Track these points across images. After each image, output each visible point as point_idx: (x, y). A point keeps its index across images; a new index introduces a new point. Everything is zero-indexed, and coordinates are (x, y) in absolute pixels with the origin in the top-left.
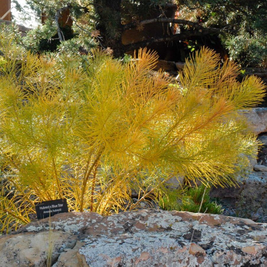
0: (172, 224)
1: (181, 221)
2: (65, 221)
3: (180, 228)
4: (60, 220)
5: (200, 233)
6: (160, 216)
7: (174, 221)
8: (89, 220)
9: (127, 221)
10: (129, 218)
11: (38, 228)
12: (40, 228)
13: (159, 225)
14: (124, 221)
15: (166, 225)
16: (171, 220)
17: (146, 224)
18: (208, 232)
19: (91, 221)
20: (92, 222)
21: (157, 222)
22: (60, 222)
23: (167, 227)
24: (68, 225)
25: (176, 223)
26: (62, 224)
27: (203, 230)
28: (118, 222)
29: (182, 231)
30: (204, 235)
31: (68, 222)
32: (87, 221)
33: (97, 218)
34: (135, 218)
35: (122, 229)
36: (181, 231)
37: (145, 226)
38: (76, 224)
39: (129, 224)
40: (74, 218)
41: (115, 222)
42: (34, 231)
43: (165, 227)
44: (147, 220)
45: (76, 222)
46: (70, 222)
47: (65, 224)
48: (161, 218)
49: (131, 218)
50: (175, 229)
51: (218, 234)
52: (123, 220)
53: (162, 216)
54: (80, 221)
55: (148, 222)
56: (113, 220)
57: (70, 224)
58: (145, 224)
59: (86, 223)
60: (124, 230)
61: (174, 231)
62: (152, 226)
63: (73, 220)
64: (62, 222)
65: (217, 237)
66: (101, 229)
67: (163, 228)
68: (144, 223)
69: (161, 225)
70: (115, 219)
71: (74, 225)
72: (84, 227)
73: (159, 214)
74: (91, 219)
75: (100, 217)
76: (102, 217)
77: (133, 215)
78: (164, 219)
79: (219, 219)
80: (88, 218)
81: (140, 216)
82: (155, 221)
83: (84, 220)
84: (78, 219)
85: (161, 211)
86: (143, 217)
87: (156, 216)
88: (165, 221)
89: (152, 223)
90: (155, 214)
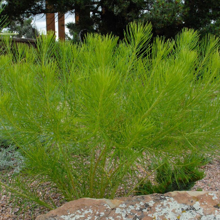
0: (180, 216)
1: (187, 210)
2: (74, 215)
4: (69, 213)
6: (166, 205)
7: (181, 211)
8: (98, 213)
9: (136, 214)
10: (137, 209)
14: (132, 214)
15: (174, 217)
16: (177, 210)
17: (155, 218)
19: (99, 215)
20: (101, 216)
21: (165, 214)
22: (69, 216)
23: (175, 219)
25: (184, 213)
28: (127, 216)
31: (76, 216)
33: (105, 210)
34: (143, 209)
39: (137, 217)
40: (82, 210)
41: (124, 215)
44: (155, 211)
45: (84, 216)
46: (78, 217)
48: (167, 207)
49: (139, 209)
52: (131, 212)
53: (168, 205)
54: (89, 215)
55: (156, 215)
56: (121, 213)
58: (153, 217)
64: (71, 216)
68: (153, 215)
70: (123, 212)
73: (165, 203)
74: (100, 212)
75: (108, 209)
76: (110, 208)
77: (140, 205)
78: (171, 209)
79: (217, 198)
80: (97, 210)
81: (147, 206)
82: (163, 213)
83: (92, 214)
84: (86, 212)
85: (166, 198)
86: (151, 208)
87: (162, 205)
88: (172, 211)
89: (160, 215)
90: (161, 202)
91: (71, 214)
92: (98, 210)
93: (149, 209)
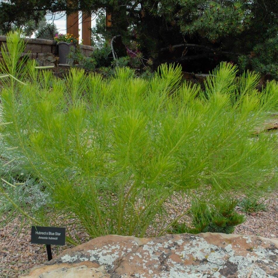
0: (208, 255)
1: (217, 250)
2: (100, 250)
3: (216, 260)
4: (96, 248)
5: (236, 267)
6: (195, 245)
7: (210, 251)
8: (125, 249)
9: (163, 252)
10: (165, 247)
11: (73, 258)
12: (75, 258)
13: (195, 256)
14: (159, 251)
15: (202, 256)
16: (206, 249)
18: (245, 266)
19: (126, 251)
20: (128, 252)
21: (193, 252)
22: (96, 251)
23: (203, 258)
24: (103, 255)
25: (212, 253)
26: (97, 254)
27: (240, 264)
28: (154, 253)
29: (218, 264)
30: (241, 269)
31: (103, 251)
32: (122, 250)
33: (133, 247)
34: (171, 247)
35: (157, 261)
37: (181, 258)
38: (111, 254)
39: (165, 254)
40: (109, 245)
41: (151, 252)
42: (68, 262)
43: (201, 259)
44: (183, 249)
45: (111, 252)
46: (105, 252)
47: (100, 254)
48: (196, 247)
49: (167, 247)
50: (211, 261)
51: (254, 267)
52: (158, 249)
53: (197, 245)
54: (116, 251)
55: (183, 253)
56: (148, 250)
57: (105, 255)
58: (181, 255)
59: (122, 253)
60: (160, 263)
61: (210, 263)
62: (188, 258)
63: (108, 249)
64: (98, 251)
65: (254, 272)
66: (136, 262)
67: (199, 261)
68: (180, 253)
69: (197, 257)
70: (151, 249)
71: (109, 256)
72: (120, 257)
73: (194, 242)
74: (127, 248)
75: (136, 245)
76: (138, 245)
77: (169, 243)
78: (200, 249)
79: (251, 241)
80: (124, 246)
81: (175, 244)
82: (191, 252)
83: (120, 249)
84: (113, 247)
85: (196, 237)
86: (179, 246)
87: (191, 244)
88: (201, 251)
89: (188, 254)
90: (191, 242)
91: (98, 249)
92: (126, 246)
93: (178, 247)
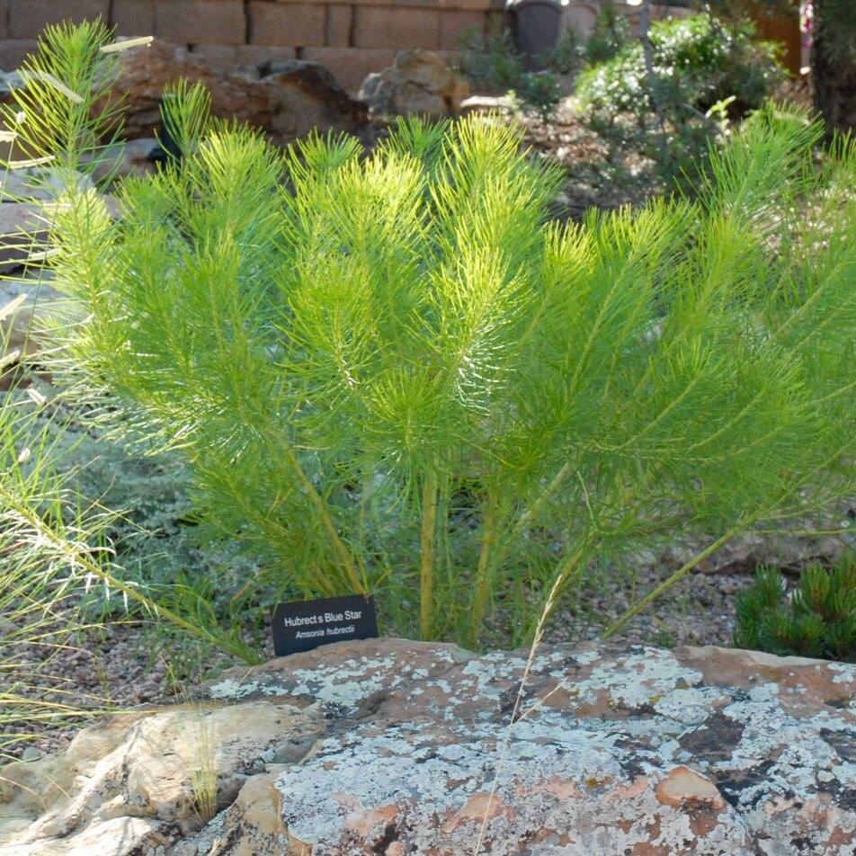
0: (661, 695)
1: (699, 685)
2: (333, 669)
3: (680, 710)
4: (322, 666)
5: (739, 729)
6: (634, 667)
7: (674, 685)
8: (408, 668)
9: (521, 680)
10: (533, 668)
11: (244, 687)
12: (250, 688)
13: (615, 695)
14: (510, 678)
15: (641, 696)
16: (663, 680)
17: (576, 693)
18: (769, 729)
19: (409, 674)
20: (414, 677)
21: (615, 685)
22: (318, 671)
23: (642, 703)
24: (336, 682)
25: (679, 692)
26: (320, 679)
27: (754, 721)
28: (492, 681)
29: (685, 720)
30: (753, 736)
31: (340, 672)
32: (399, 671)
33: (434, 665)
34: (552, 670)
35: (493, 703)
36: (681, 721)
37: (572, 697)
38: (360, 679)
39: (524, 687)
40: (364, 659)
41: (483, 679)
42: (227, 697)
43: (634, 705)
44: (586, 677)
45: (363, 674)
46: (344, 674)
47: (328, 680)
48: (634, 672)
49: (540, 669)
50: (665, 712)
51: (799, 736)
52: (510, 673)
53: (640, 667)
54: (378, 673)
55: (583, 686)
56: (478, 673)
57: (343, 681)
58: (574, 690)
59: (393, 680)
60: (499, 707)
61: (661, 718)
62: (592, 700)
64: (324, 672)
65: (794, 747)
66: (428, 702)
67: (625, 709)
68: (573, 686)
69: (621, 699)
71: (351, 685)
72: (382, 691)
73: (633, 660)
74: (415, 667)
75: (445, 662)
76: (452, 662)
78: (643, 678)
80: (407, 663)
81: (570, 662)
82: (607, 684)
83: (391, 669)
84: (374, 664)
86: (578, 668)
87: (620, 665)
88: (643, 683)
89: (597, 688)
90: (621, 659)
91: (326, 667)
92: (413, 663)
93: (573, 670)
